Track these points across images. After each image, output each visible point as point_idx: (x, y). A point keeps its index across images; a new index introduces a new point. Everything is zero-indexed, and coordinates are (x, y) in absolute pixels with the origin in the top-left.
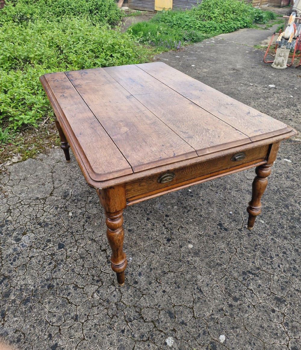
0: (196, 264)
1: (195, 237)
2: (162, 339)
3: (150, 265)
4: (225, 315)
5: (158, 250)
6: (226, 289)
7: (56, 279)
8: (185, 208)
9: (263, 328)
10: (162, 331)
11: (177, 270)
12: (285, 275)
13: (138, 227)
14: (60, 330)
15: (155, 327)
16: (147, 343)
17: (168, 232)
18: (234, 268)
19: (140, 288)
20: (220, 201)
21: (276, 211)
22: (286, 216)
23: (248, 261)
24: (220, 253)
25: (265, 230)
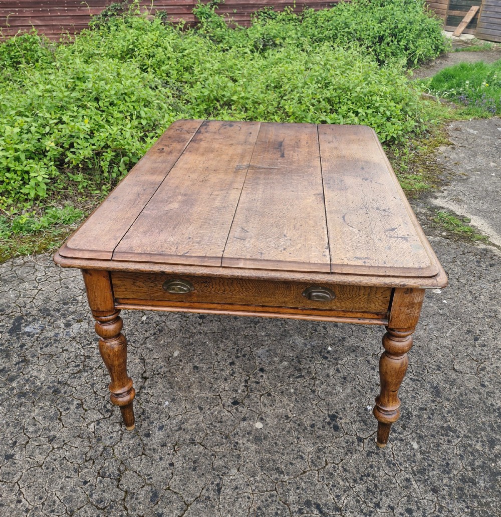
0: (245, 453)
1: (277, 417)
3: (183, 423)
5: (209, 409)
6: (259, 508)
7: (69, 385)
8: (300, 370)
10: (126, 509)
11: (212, 447)
13: (209, 368)
14: (28, 442)
15: (124, 499)
16: (98, 512)
17: (244, 391)
18: (298, 488)
19: (147, 444)
20: (368, 383)
21: (461, 441)
22: (472, 458)
23: (331, 489)
24: (295, 456)
25: (408, 460)
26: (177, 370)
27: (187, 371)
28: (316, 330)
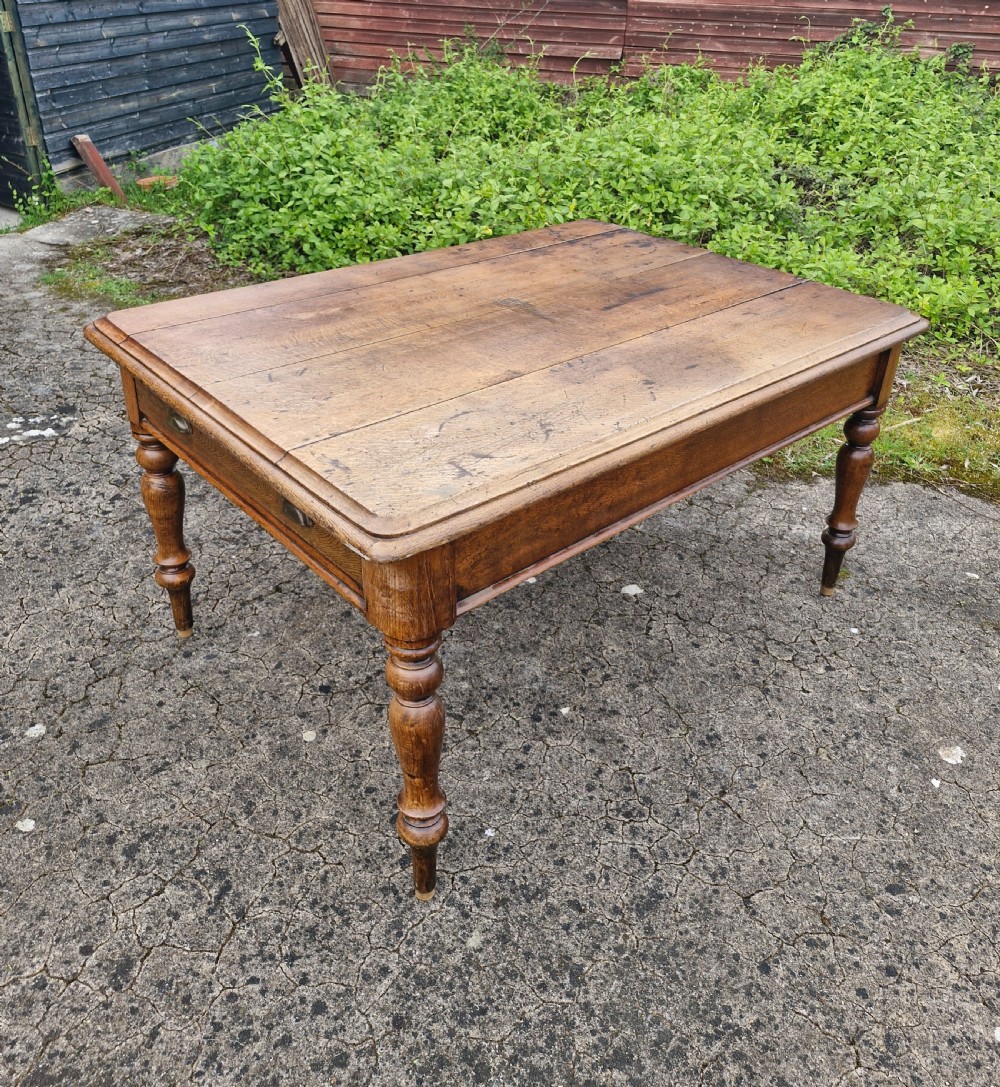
0: (246, 754)
2: (45, 716)
3: (238, 669)
4: (85, 829)
5: (287, 673)
6: (165, 828)
8: (471, 708)
9: (39, 918)
10: (61, 714)
11: (223, 718)
12: (214, 998)
14: (89, 583)
15: (74, 703)
17: (357, 683)
18: (238, 847)
19: (173, 664)
20: (545, 799)
21: (564, 1006)
22: (541, 1043)
23: (271, 885)
24: (293, 808)
25: (429, 948)
26: (322, 602)
27: (331, 611)
28: (584, 672)
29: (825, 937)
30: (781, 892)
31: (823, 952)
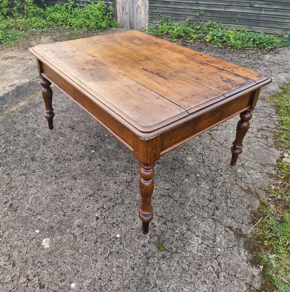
29: (8, 186)
30: (23, 181)
31: (5, 185)
